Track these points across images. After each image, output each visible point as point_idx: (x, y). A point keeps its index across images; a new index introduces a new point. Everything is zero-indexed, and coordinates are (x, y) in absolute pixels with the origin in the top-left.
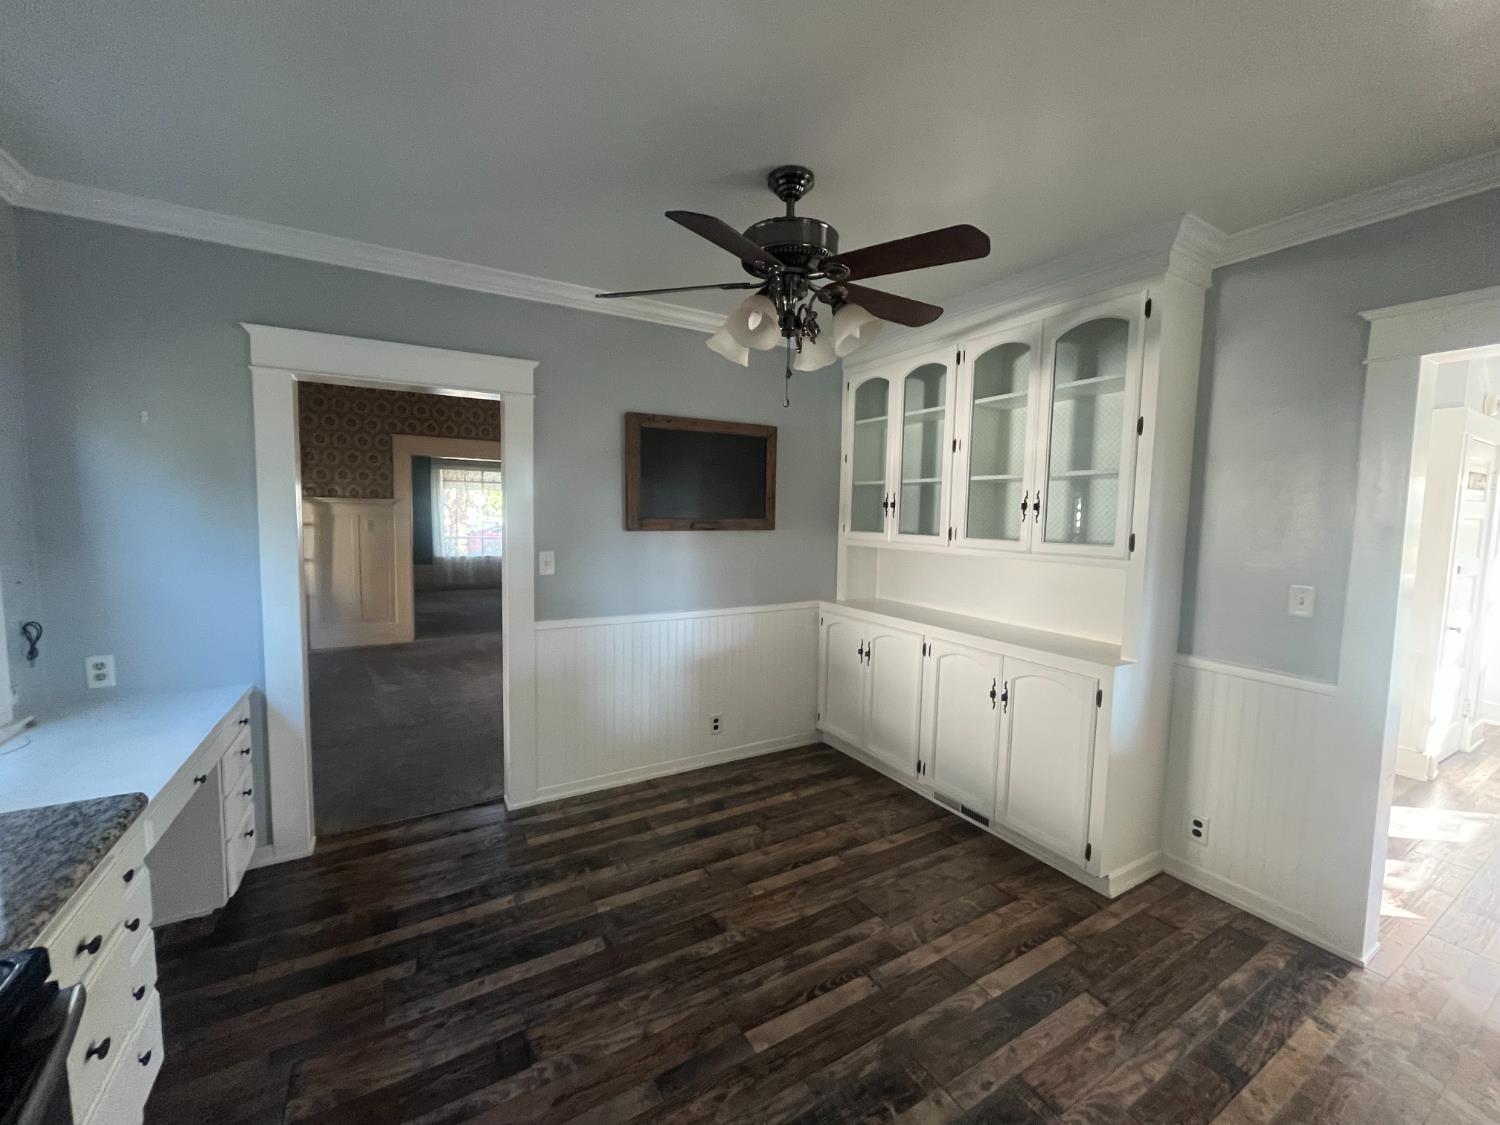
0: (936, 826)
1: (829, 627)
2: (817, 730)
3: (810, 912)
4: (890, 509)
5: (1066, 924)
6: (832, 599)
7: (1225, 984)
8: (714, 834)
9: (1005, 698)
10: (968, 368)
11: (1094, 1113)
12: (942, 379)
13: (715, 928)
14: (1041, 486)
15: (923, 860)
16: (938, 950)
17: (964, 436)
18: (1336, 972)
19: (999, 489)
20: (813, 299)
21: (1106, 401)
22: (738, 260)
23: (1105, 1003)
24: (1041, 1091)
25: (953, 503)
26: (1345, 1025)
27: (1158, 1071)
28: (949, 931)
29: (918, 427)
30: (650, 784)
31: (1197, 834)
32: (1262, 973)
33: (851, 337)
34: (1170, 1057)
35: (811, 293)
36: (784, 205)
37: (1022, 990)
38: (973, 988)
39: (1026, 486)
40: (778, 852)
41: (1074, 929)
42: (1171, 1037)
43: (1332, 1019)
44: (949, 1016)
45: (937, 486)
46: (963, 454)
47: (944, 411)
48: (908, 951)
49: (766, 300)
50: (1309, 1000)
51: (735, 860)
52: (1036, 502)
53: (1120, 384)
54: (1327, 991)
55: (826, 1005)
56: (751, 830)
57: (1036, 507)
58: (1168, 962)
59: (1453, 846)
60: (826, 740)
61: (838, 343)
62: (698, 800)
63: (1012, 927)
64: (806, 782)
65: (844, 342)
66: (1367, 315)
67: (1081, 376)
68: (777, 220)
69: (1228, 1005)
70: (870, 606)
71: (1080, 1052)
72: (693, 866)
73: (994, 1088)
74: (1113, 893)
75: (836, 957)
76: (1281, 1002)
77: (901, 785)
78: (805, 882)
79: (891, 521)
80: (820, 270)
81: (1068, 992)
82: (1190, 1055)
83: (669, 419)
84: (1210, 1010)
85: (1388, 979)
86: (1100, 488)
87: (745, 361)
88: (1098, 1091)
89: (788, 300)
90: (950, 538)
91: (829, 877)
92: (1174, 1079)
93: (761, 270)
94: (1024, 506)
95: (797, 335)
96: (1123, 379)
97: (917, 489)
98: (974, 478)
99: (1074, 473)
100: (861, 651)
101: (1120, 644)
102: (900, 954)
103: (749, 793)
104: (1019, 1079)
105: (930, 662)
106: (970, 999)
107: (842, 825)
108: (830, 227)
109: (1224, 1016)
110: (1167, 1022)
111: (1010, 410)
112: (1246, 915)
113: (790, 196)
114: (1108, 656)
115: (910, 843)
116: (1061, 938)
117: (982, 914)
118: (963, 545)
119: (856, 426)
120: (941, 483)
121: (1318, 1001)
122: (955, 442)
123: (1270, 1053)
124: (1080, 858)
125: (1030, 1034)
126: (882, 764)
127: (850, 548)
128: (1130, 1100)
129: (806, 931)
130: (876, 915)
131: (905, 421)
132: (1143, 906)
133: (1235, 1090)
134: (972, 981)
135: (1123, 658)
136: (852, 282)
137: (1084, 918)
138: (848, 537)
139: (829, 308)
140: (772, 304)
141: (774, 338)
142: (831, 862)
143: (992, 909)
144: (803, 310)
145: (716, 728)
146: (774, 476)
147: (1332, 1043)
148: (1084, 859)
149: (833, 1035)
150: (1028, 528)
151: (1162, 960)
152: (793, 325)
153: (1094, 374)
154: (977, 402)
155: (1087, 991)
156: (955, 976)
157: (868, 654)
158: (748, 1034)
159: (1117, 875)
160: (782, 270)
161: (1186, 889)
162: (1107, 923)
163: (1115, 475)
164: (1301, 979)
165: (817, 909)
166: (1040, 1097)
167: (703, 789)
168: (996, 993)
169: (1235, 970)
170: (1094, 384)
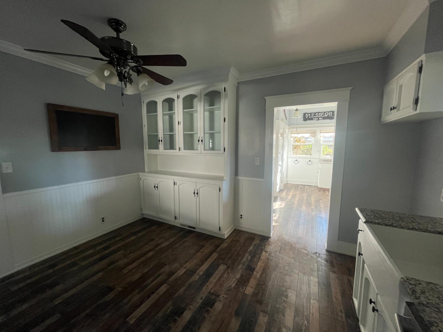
0: (181, 233)
1: (143, 180)
2: (142, 214)
3: (145, 271)
4: (161, 142)
5: (216, 249)
6: (143, 171)
7: (249, 250)
8: (106, 258)
9: (197, 193)
10: (181, 101)
11: (227, 292)
12: (173, 103)
13: (111, 289)
14: (202, 135)
15: (179, 244)
16: (185, 268)
17: (181, 121)
18: (267, 240)
19: (192, 136)
20: (129, 70)
21: (216, 113)
22: (98, 49)
23: (226, 264)
24: (215, 293)
25: (179, 140)
26: (269, 251)
27: (238, 276)
28: (188, 261)
29: (168, 117)
30: (76, 248)
31: (241, 218)
32: (255, 245)
33: (144, 85)
34: (240, 271)
35: (129, 68)
36: (115, 33)
37: (208, 270)
38: (196, 274)
39: (199, 135)
40: (132, 256)
41: (218, 249)
42: (240, 267)
43: (267, 250)
44: (190, 285)
45: (174, 135)
46: (181, 126)
47: (175, 112)
48: (177, 271)
49: (111, 66)
50: (263, 248)
51: (116, 264)
52: (202, 139)
53: (219, 109)
54: (266, 244)
55: (154, 297)
56: (121, 252)
57: (202, 141)
58: (238, 250)
59: (281, 208)
60: (145, 217)
61: (140, 86)
62: (98, 248)
63: (204, 254)
64: (139, 232)
65: (142, 86)
66: (266, 98)
67: (210, 106)
68: (113, 37)
69: (250, 255)
70: (156, 172)
71: (222, 279)
72: (98, 272)
73: (203, 298)
74: (226, 237)
75: (155, 282)
76: (259, 250)
77: (170, 224)
78: (142, 263)
79: (161, 146)
80: (132, 60)
81: (218, 265)
82: (244, 269)
83: (70, 108)
84: (247, 257)
85: (275, 238)
86: (216, 135)
87: (104, 88)
88: (227, 286)
89: (120, 68)
90: (179, 150)
91: (150, 258)
92: (242, 276)
93: (108, 55)
94: (199, 141)
95: (124, 81)
96: (220, 107)
97: (168, 136)
98: (185, 133)
99: (210, 132)
100: (155, 187)
101: (223, 175)
102: (175, 273)
103: (119, 240)
104: (209, 292)
105: (176, 187)
106: (196, 277)
107: (154, 241)
108: (134, 46)
109: (249, 257)
110: (239, 264)
111: (193, 114)
112: (251, 233)
113: (118, 31)
114: (221, 179)
115: (175, 241)
116: (215, 253)
117: (196, 253)
118: (184, 152)
119: (147, 115)
120: (175, 134)
121: (265, 247)
122: (179, 122)
123: (258, 262)
124: (218, 231)
125: (211, 280)
126: (164, 219)
127: (148, 155)
128: (233, 285)
129: (144, 278)
130: (167, 264)
131: (164, 115)
132: (232, 238)
133: (253, 273)
134: (195, 272)
135: (224, 179)
136: (143, 66)
137: (220, 246)
138: (147, 151)
139: (136, 74)
140: (114, 68)
141: (115, 81)
142: (151, 254)
143: (198, 251)
144: (126, 73)
145: (103, 221)
146: (119, 131)
147: (268, 255)
148: (219, 231)
149: (157, 306)
150: (200, 146)
151: (237, 249)
152: (122, 77)
153: (213, 105)
154: (184, 110)
155: (223, 263)
156: (191, 273)
157: (157, 187)
158: (127, 319)
159: (226, 233)
160: (117, 56)
161: (240, 231)
162: (224, 245)
163: (220, 132)
164: (262, 244)
165: (147, 270)
166: (214, 295)
167: (100, 244)
168: (201, 273)
169: (250, 247)
170: (213, 108)
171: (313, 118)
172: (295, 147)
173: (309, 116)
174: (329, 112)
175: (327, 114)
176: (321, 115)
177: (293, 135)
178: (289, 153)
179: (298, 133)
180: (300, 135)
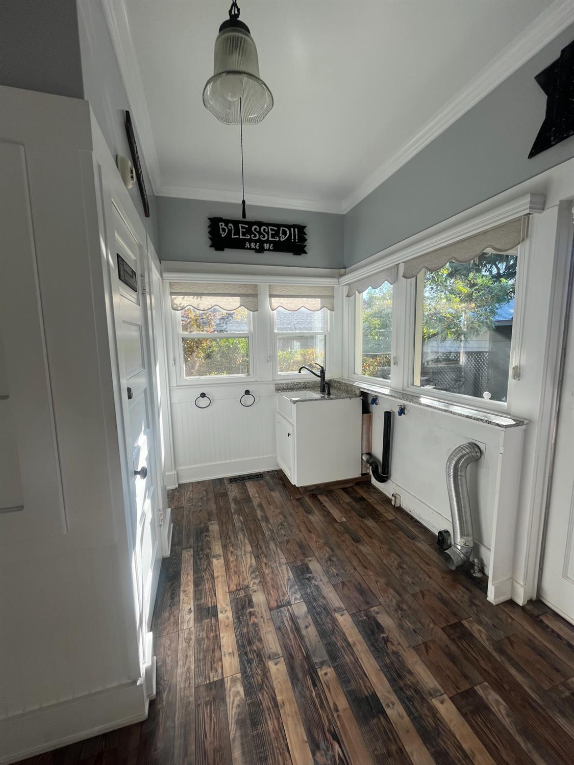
171: (245, 240)
172: (191, 347)
173: (230, 231)
174: (289, 227)
175: (284, 233)
176: (268, 233)
177: (179, 300)
178: (173, 368)
179: (200, 295)
180: (206, 302)
